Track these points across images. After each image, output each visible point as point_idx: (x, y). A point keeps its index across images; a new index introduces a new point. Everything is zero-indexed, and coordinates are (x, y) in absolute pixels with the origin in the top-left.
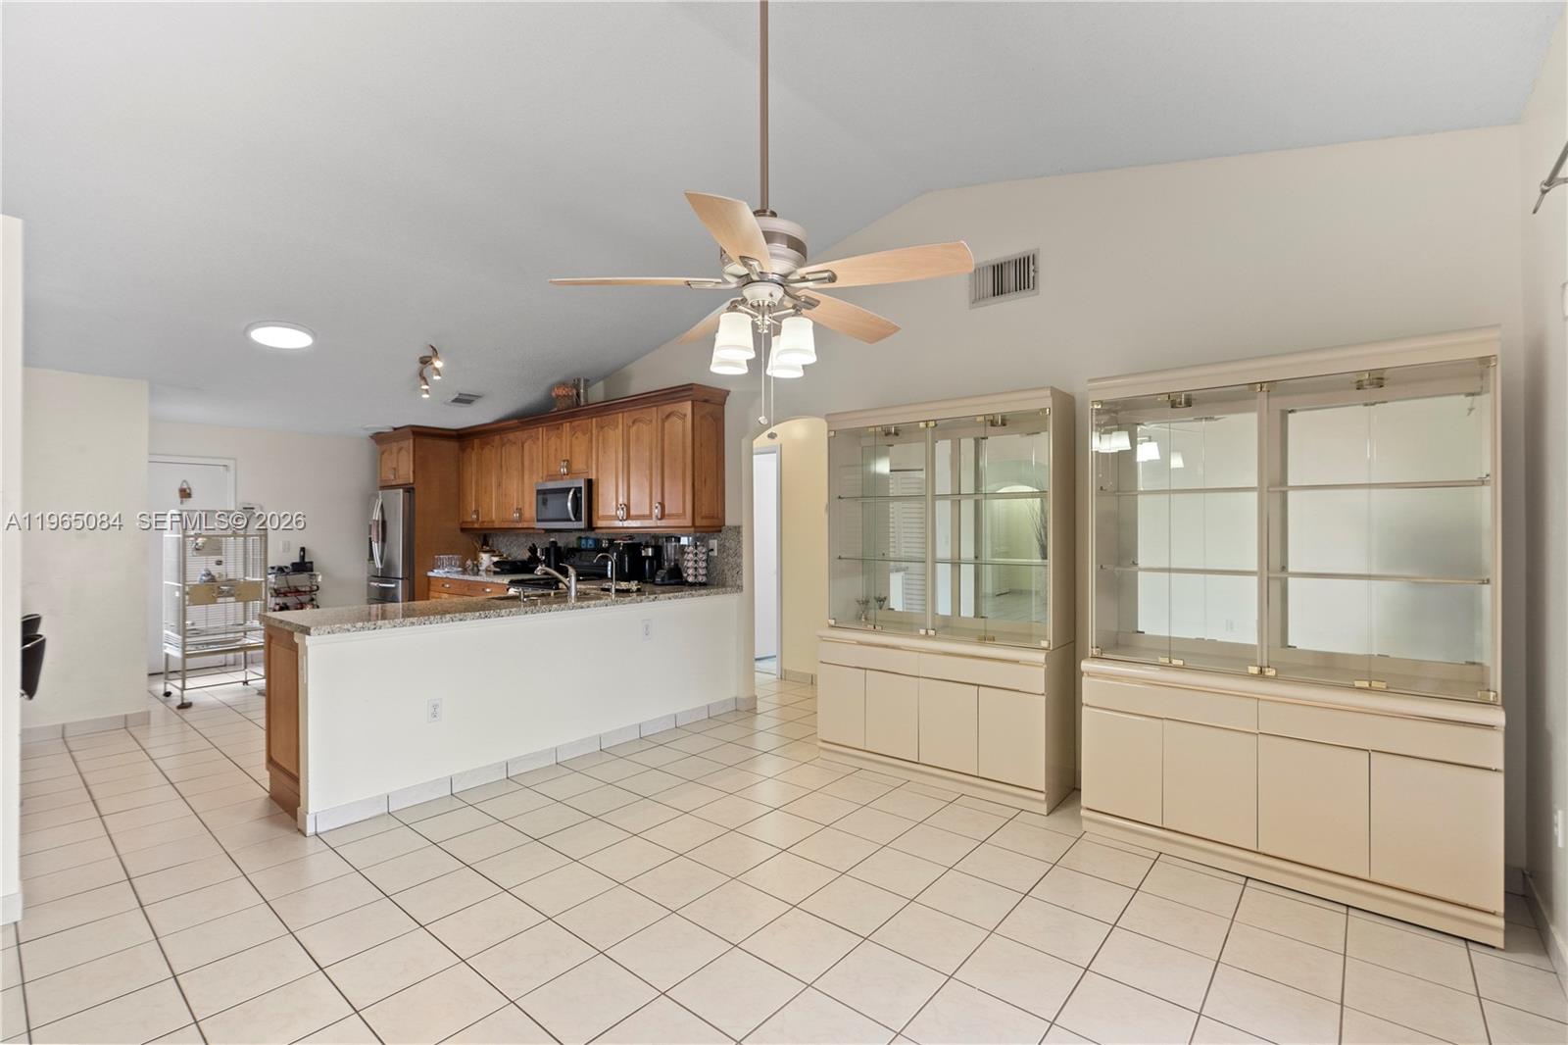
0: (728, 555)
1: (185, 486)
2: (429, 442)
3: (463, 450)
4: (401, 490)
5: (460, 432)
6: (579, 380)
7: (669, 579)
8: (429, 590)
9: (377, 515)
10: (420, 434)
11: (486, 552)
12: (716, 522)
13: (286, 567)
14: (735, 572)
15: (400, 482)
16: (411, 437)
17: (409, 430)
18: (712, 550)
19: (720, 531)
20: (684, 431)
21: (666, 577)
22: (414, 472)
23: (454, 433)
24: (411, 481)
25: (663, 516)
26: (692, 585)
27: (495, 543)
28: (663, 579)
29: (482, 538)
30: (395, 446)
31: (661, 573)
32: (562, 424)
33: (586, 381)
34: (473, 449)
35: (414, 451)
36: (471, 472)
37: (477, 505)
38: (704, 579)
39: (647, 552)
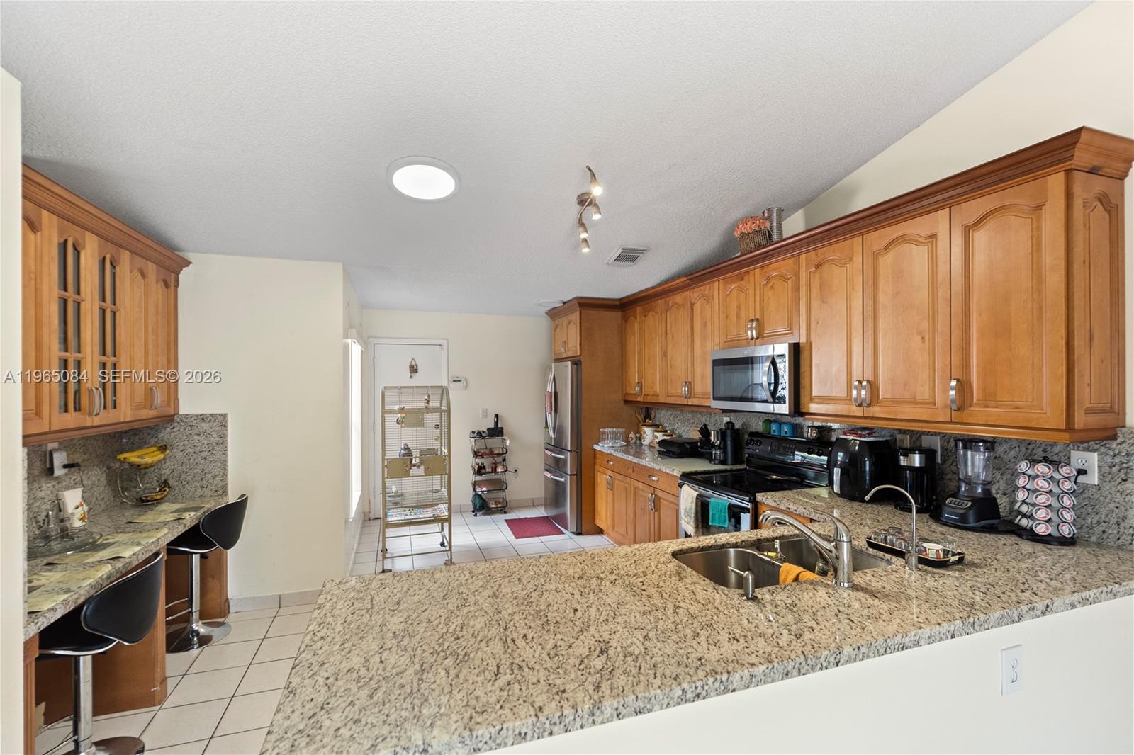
1: (413, 363)
2: (593, 313)
3: (625, 319)
4: (569, 362)
5: (624, 301)
6: (771, 210)
8: (595, 463)
9: (550, 387)
10: (586, 304)
11: (648, 426)
13: (484, 432)
15: (570, 354)
16: (578, 309)
17: (575, 302)
22: (580, 344)
23: (618, 303)
24: (579, 354)
27: (658, 416)
29: (644, 410)
30: (565, 320)
33: (781, 209)
34: (636, 318)
35: (581, 323)
36: (634, 342)
37: (641, 377)
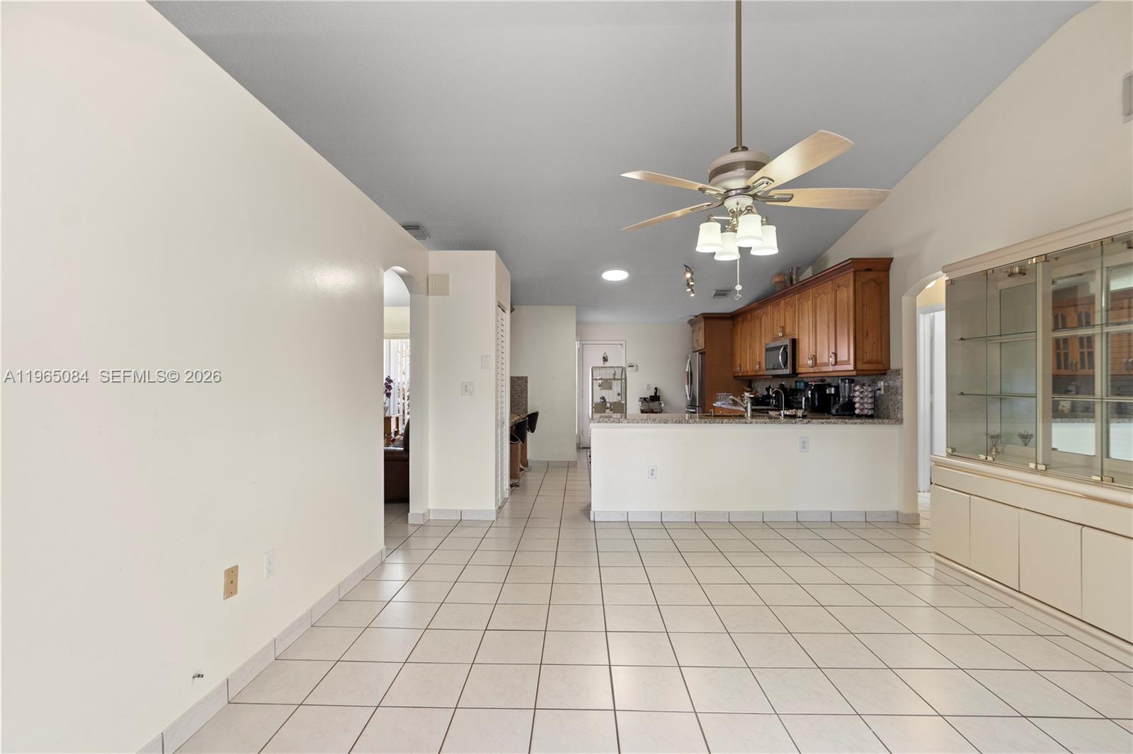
0: (891, 393)
1: (605, 356)
2: (713, 322)
3: (733, 325)
4: (698, 353)
5: (732, 314)
6: (792, 269)
7: (842, 411)
9: (687, 369)
10: (707, 318)
11: (747, 391)
12: (880, 367)
13: (648, 398)
14: (896, 408)
15: (700, 348)
16: (703, 319)
17: (701, 316)
18: (880, 389)
19: (886, 374)
20: (848, 298)
21: (840, 410)
22: (705, 342)
24: (704, 348)
25: (836, 363)
26: (859, 416)
27: (752, 385)
28: (837, 411)
30: (697, 327)
31: (837, 406)
32: (779, 302)
33: (798, 268)
34: (739, 324)
35: (705, 328)
36: (740, 339)
37: (741, 361)
38: (870, 412)
39: (830, 390)
